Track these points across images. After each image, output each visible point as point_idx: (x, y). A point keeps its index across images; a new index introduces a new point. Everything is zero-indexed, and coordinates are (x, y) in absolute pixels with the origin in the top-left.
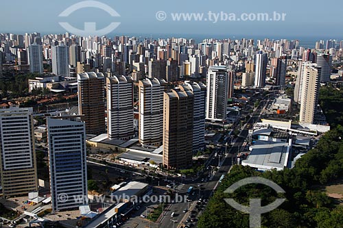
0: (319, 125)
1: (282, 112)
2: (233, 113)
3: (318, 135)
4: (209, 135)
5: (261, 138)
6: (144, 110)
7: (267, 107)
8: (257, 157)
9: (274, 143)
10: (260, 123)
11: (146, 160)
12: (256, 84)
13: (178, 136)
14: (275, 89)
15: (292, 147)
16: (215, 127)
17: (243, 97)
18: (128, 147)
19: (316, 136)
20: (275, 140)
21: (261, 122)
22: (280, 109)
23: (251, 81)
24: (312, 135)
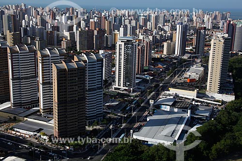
0: (224, 95)
1: (192, 80)
2: (145, 81)
3: (222, 105)
4: (112, 104)
5: (164, 108)
6: (43, 80)
7: (180, 75)
8: (150, 129)
9: (176, 113)
10: (167, 92)
11: (39, 131)
12: (176, 53)
13: (68, 108)
14: (193, 57)
15: (192, 117)
16: (122, 95)
17: (160, 66)
18: (26, 117)
19: (220, 105)
20: (176, 110)
21: (169, 90)
22: (191, 78)
23: (171, 50)
24: (216, 105)
